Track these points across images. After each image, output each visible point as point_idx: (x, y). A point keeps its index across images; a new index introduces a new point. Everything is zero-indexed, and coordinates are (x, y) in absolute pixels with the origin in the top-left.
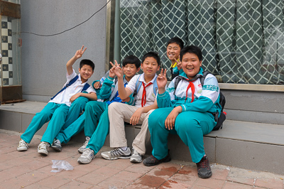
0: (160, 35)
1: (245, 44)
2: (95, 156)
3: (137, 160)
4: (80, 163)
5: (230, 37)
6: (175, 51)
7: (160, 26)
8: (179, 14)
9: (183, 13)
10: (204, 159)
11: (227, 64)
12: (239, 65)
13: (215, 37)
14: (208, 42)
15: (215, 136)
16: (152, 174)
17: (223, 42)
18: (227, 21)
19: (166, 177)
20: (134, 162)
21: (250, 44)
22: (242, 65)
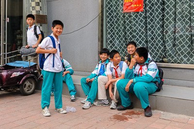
0: (131, 33)
1: (181, 40)
2: (92, 105)
3: (113, 107)
4: (83, 109)
5: (172, 36)
6: (133, 49)
7: (131, 28)
8: (141, 21)
9: (144, 21)
10: (148, 107)
11: (170, 52)
12: (177, 52)
13: (163, 35)
14: (159, 38)
15: (156, 95)
16: (120, 114)
17: (168, 39)
18: (170, 26)
19: (127, 116)
20: (112, 109)
21: (184, 40)
22: (179, 53)
